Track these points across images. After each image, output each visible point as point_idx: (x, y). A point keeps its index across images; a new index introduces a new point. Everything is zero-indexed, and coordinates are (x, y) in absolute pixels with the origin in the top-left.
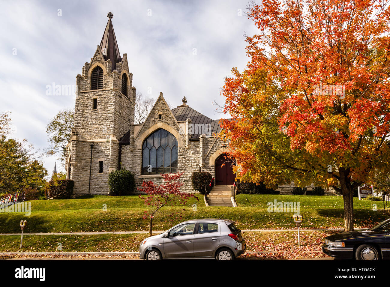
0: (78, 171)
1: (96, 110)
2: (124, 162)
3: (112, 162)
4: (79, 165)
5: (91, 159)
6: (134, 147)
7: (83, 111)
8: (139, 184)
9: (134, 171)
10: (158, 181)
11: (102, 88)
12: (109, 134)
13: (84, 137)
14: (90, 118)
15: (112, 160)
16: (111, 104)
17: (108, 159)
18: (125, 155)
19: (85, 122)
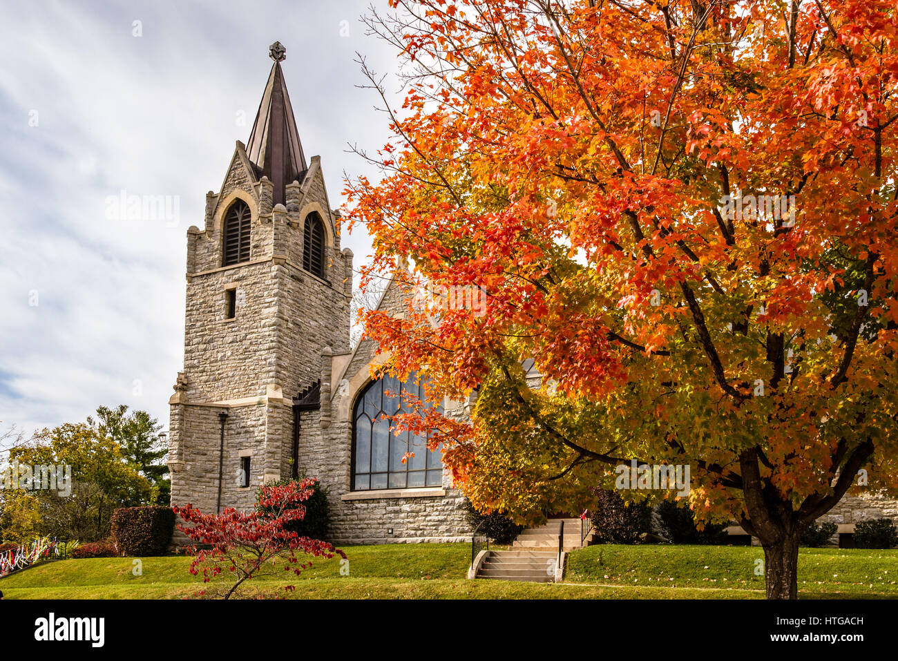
0: (187, 484)
1: (234, 319)
2: (306, 458)
3: (270, 457)
4: (189, 467)
5: (222, 451)
6: (330, 416)
7: (203, 325)
8: (341, 518)
9: (331, 480)
10: (390, 508)
11: (249, 259)
12: (264, 383)
13: (205, 395)
14: (220, 343)
15: (269, 453)
16: (270, 300)
17: (262, 452)
18: (309, 438)
19: (208, 354)
